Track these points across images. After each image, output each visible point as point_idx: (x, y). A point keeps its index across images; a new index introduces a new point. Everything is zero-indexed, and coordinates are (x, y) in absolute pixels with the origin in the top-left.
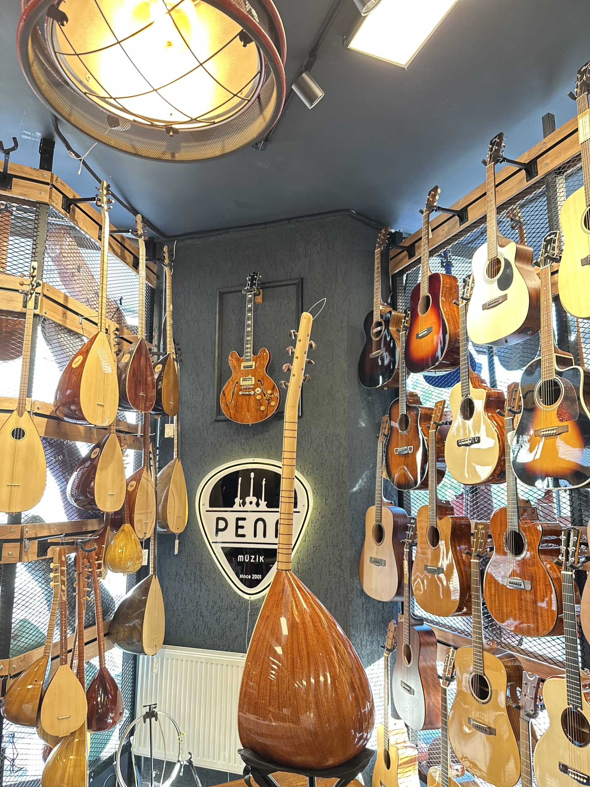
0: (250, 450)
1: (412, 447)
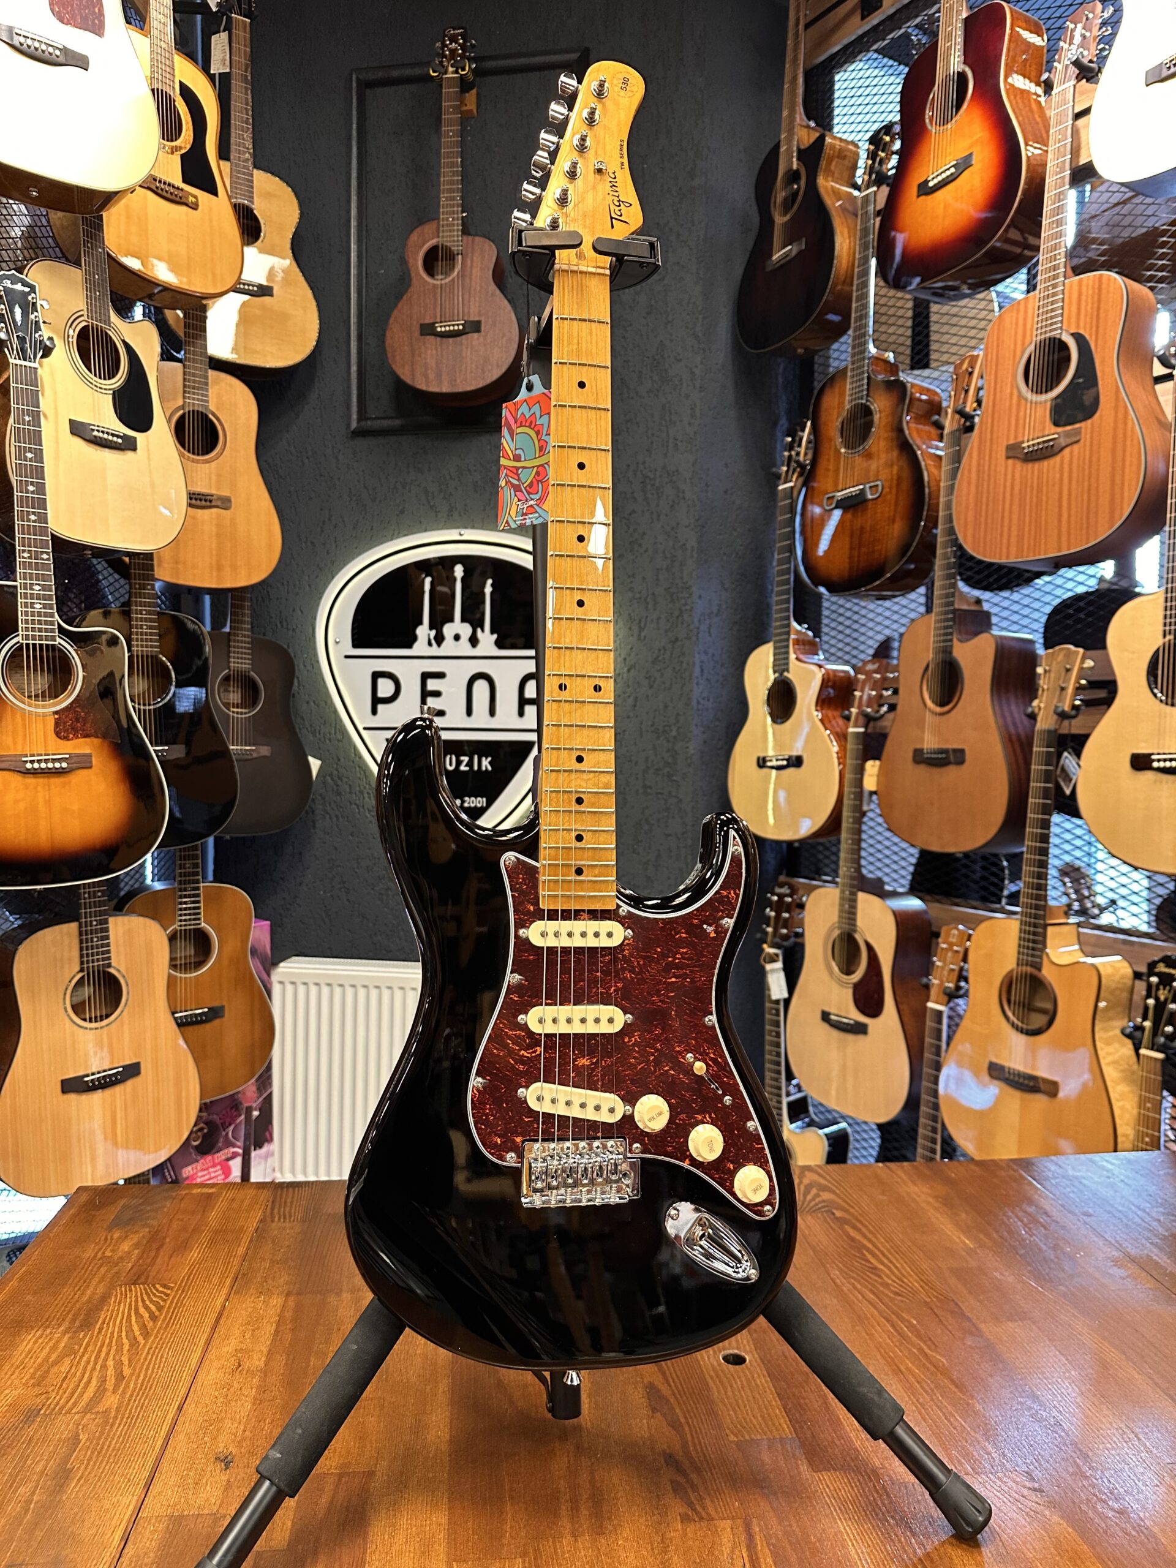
0: (451, 510)
1: (879, 483)
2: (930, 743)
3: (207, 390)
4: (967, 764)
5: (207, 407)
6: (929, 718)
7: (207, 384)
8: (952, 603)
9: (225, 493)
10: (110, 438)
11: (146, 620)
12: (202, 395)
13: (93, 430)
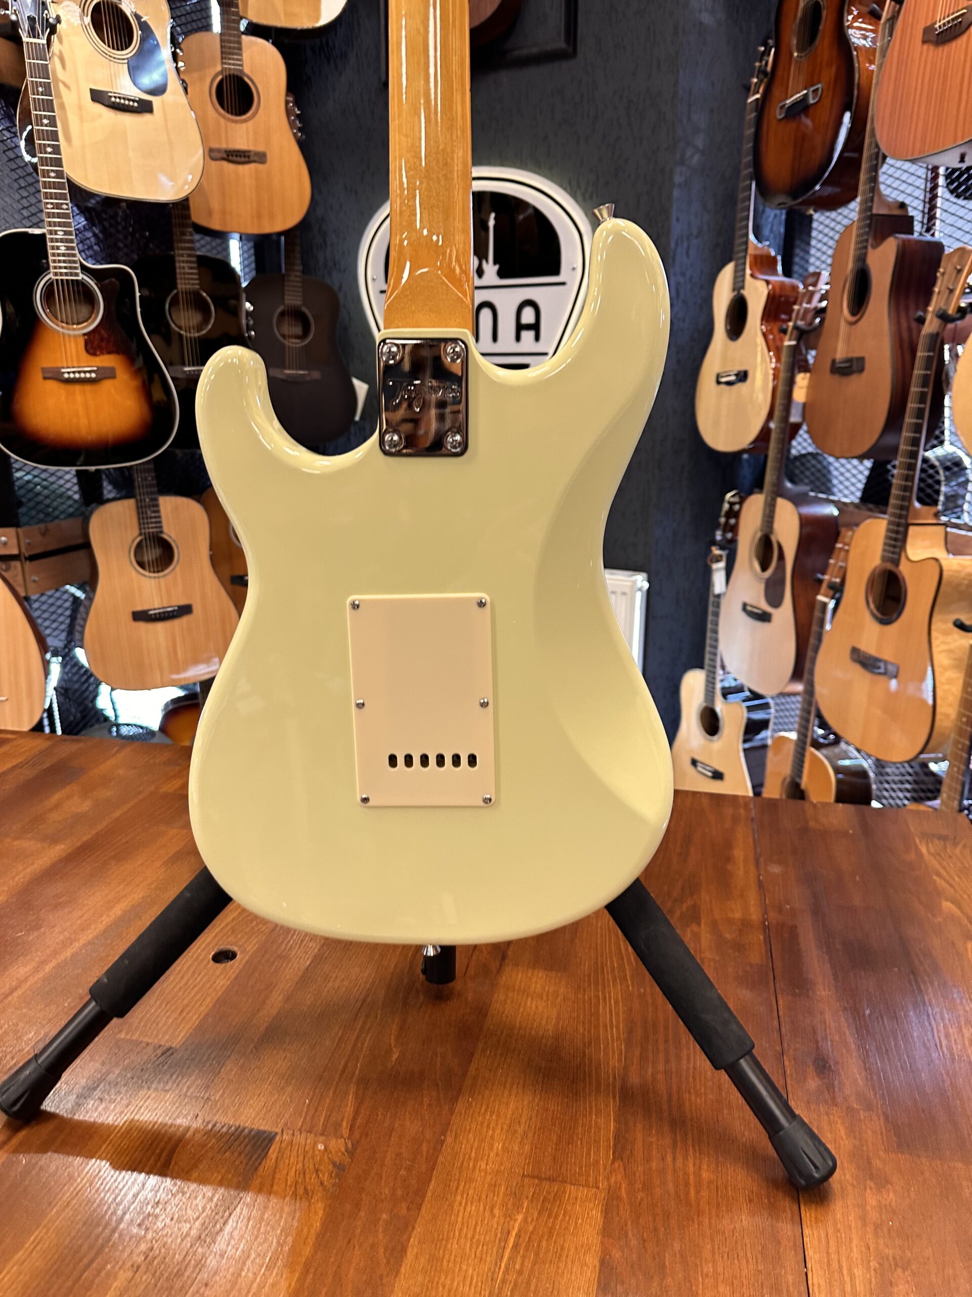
1: (819, 86)
2: (841, 353)
3: (241, 55)
4: (865, 374)
5: (241, 71)
6: (843, 326)
7: (240, 49)
8: (871, 208)
9: (260, 148)
10: (127, 102)
11: (187, 262)
12: (237, 60)
13: (111, 97)
